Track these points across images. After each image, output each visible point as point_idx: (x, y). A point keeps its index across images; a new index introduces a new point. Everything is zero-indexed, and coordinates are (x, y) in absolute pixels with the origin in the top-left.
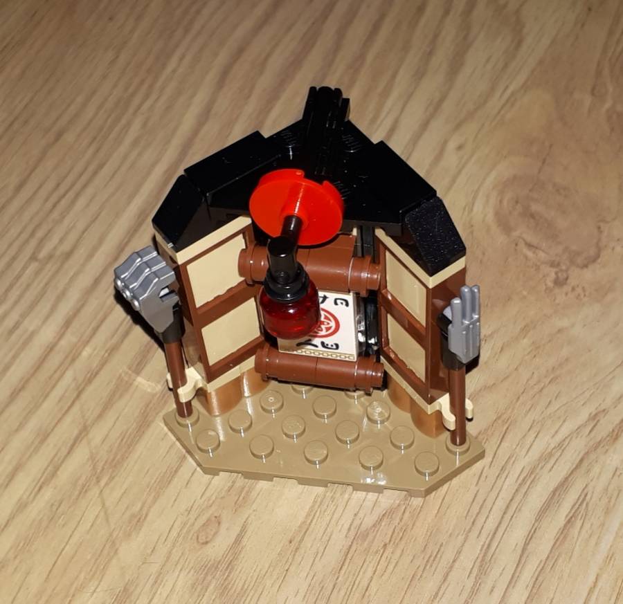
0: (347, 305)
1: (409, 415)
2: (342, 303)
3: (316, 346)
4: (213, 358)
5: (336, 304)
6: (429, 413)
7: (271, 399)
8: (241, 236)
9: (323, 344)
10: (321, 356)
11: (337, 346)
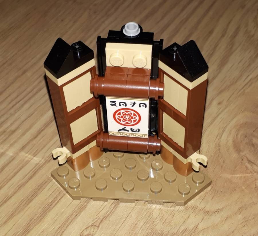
0: (146, 107)
1: (172, 166)
2: (143, 106)
3: (128, 131)
4: (76, 141)
5: (140, 106)
6: (185, 164)
7: (104, 161)
8: (90, 72)
9: (131, 129)
10: (130, 136)
11: (139, 130)
